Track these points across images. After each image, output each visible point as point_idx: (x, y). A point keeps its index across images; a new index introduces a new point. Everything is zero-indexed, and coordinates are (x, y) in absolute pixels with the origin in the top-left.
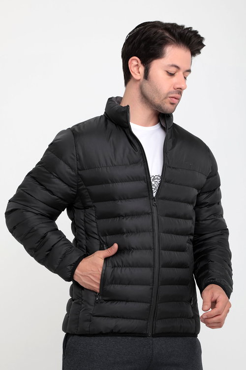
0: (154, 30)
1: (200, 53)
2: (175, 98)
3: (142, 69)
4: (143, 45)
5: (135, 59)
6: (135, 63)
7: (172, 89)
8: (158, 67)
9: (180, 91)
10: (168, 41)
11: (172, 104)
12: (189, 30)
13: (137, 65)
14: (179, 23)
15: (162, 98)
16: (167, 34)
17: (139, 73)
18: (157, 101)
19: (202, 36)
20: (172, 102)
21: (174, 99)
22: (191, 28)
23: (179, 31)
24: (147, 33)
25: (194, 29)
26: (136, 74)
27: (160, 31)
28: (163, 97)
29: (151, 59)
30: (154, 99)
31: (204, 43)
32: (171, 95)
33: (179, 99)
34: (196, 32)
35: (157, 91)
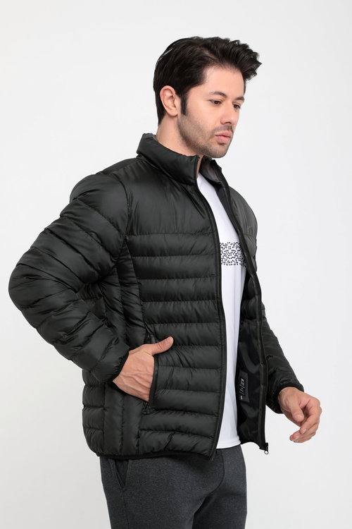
0: (190, 48)
1: (255, 74)
2: (225, 136)
3: (178, 102)
4: (176, 69)
5: (168, 89)
6: (168, 94)
7: (219, 125)
8: (197, 97)
9: (230, 126)
10: (207, 61)
11: (222, 144)
12: (236, 44)
13: (172, 97)
14: (223, 37)
15: (207, 138)
16: (207, 53)
17: (175, 107)
18: (202, 142)
19: (254, 51)
20: (221, 142)
21: (222, 137)
22: (238, 41)
23: (220, 46)
24: (181, 53)
25: (242, 42)
26: (171, 109)
27: (198, 49)
28: (208, 136)
29: (188, 87)
30: (197, 139)
31: (259, 59)
32: (218, 133)
33: (230, 137)
34: (245, 47)
35: (200, 129)
